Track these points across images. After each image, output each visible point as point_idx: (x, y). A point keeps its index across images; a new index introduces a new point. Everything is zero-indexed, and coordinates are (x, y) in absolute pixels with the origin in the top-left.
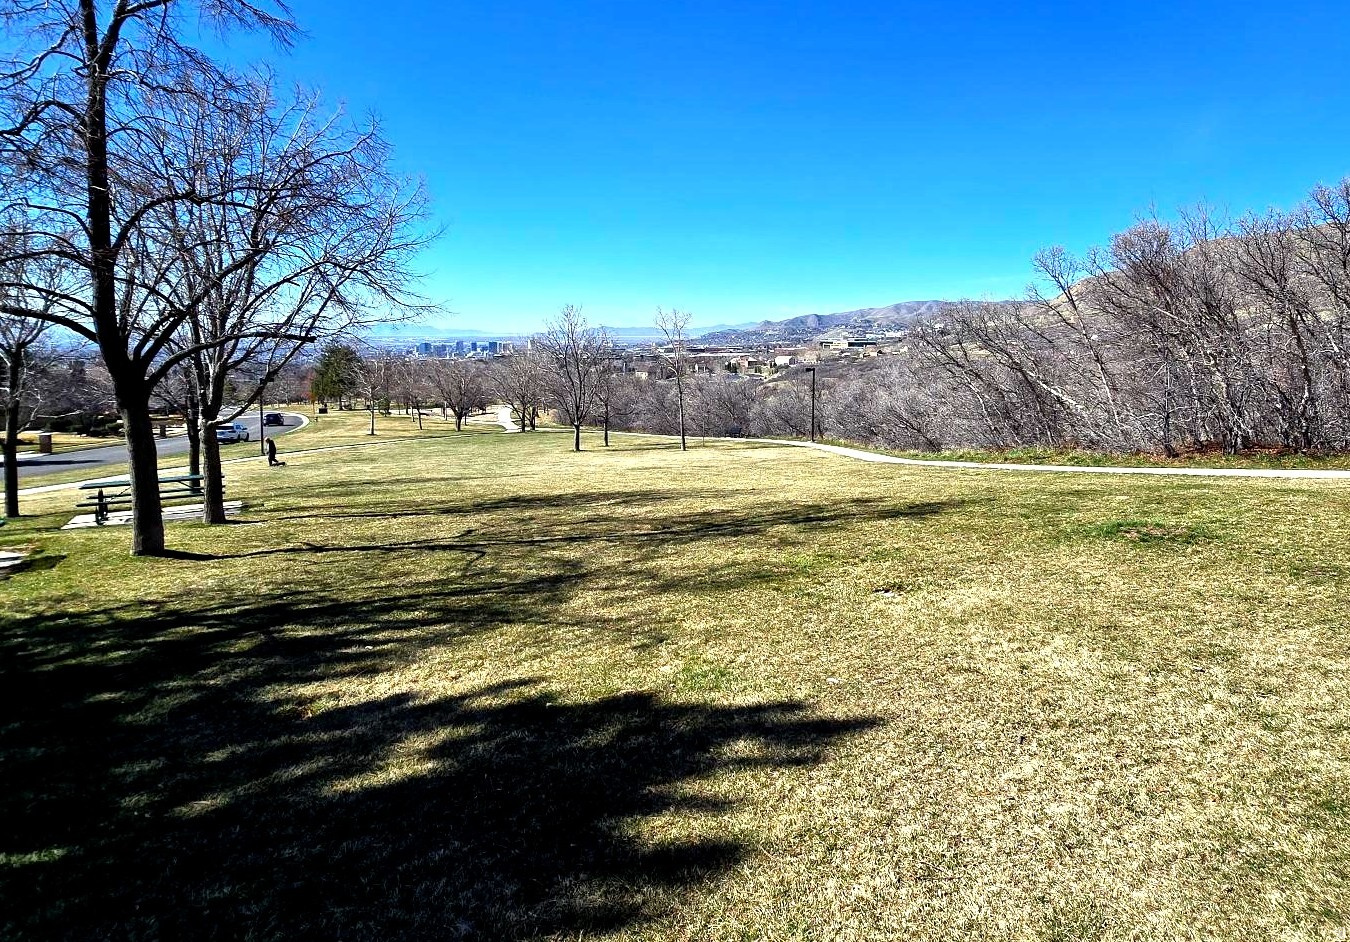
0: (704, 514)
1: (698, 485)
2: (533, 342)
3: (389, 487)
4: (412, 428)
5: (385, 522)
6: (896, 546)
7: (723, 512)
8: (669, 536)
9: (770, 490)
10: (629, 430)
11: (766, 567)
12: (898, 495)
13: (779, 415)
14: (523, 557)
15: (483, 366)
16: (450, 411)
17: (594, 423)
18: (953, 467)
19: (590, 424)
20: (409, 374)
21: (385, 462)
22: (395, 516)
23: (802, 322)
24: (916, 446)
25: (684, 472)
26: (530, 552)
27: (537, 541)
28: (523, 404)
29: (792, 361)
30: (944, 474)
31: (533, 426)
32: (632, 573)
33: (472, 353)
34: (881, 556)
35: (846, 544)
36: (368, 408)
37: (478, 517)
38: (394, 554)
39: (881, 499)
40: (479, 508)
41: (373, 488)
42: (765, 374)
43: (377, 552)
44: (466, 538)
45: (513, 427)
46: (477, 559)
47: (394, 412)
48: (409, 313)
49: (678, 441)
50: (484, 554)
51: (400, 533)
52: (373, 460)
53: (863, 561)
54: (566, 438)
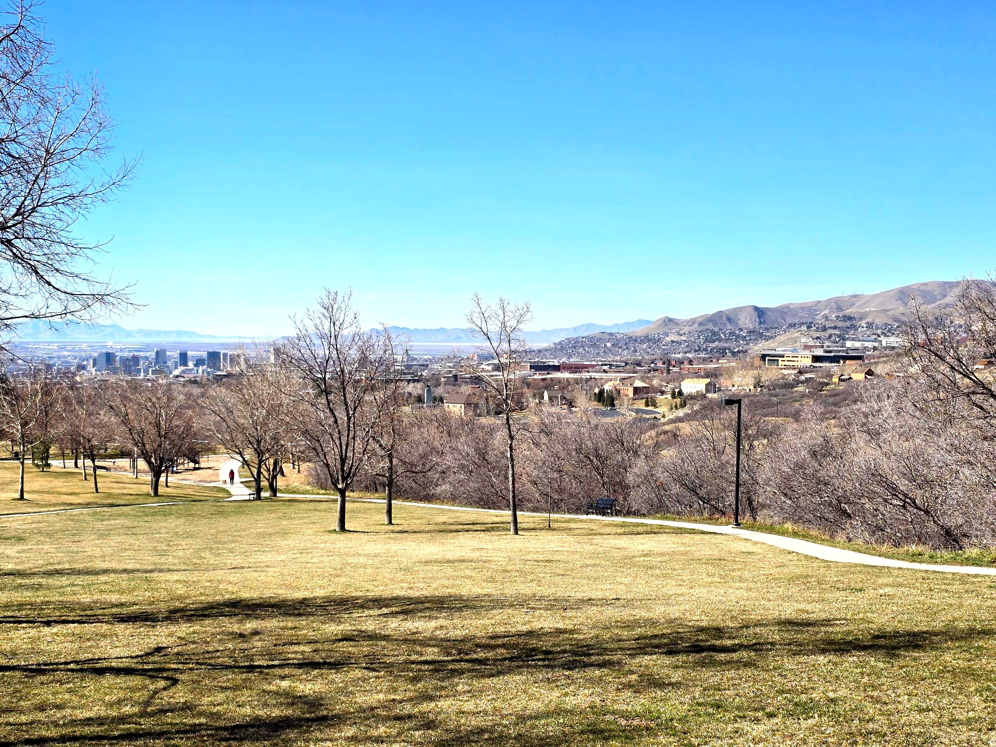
0: (530, 634)
1: (527, 589)
2: (277, 351)
3: (43, 581)
4: (84, 490)
5: (33, 632)
6: (831, 695)
7: (560, 632)
8: (464, 665)
9: (645, 601)
10: (428, 498)
11: (608, 717)
12: (861, 616)
13: (680, 480)
14: (236, 688)
15: (196, 391)
16: (142, 464)
17: (372, 486)
18: (976, 576)
19: (367, 488)
20: (80, 403)
21: (38, 543)
22: (48, 623)
23: (729, 319)
24: (921, 539)
25: (509, 568)
26: (245, 680)
27: (260, 667)
28: (259, 453)
29: (710, 387)
30: (957, 587)
31: (274, 490)
32: (398, 718)
33: (181, 368)
34: (805, 709)
35: (748, 688)
36: (16, 456)
37: (173, 628)
38: (43, 678)
39: (827, 622)
40: (175, 615)
41: (19, 581)
42: (664, 409)
43: (18, 674)
44: (151, 659)
45: (240, 491)
46: (165, 689)
47: (56, 464)
48: (75, 306)
49: (504, 519)
50: (175, 682)
51: (54, 647)
52: (20, 539)
53: (771, 716)
54: (325, 510)
